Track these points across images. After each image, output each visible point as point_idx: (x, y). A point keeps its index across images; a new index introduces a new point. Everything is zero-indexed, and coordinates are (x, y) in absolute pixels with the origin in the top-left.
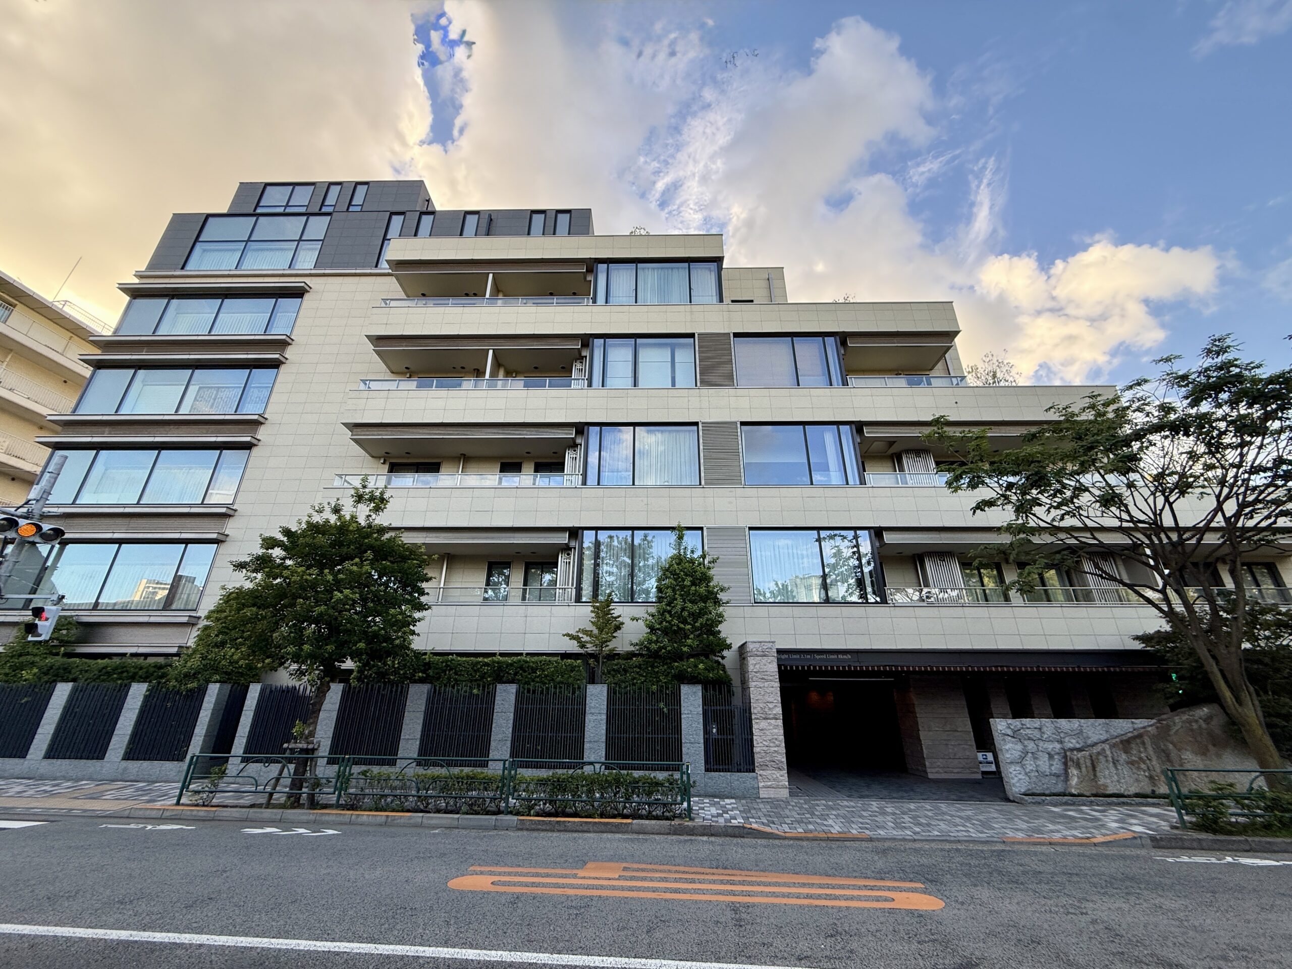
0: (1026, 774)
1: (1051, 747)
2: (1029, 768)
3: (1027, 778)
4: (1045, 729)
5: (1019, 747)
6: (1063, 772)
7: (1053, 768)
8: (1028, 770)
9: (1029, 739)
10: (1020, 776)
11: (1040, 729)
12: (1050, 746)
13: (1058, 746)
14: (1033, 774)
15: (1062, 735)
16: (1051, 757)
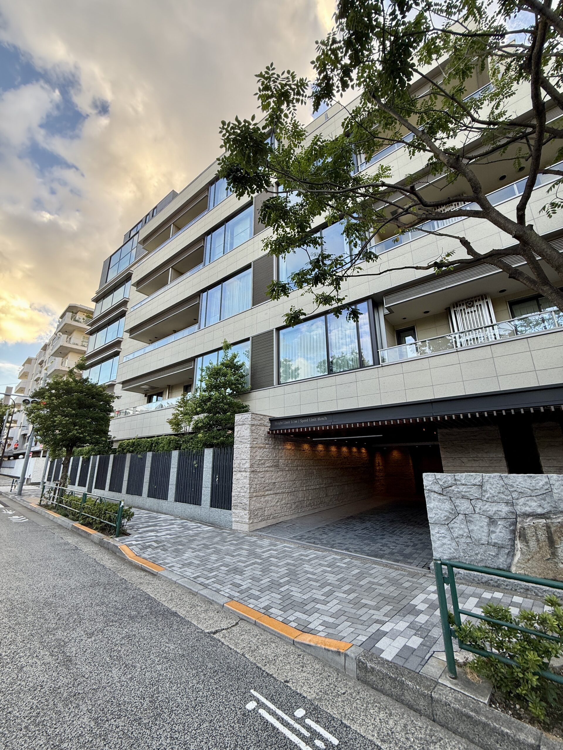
0: (453, 539)
1: (495, 509)
2: (457, 532)
3: (454, 544)
4: (487, 487)
5: (447, 506)
6: (507, 543)
7: (493, 536)
8: (455, 535)
9: (463, 497)
10: (445, 541)
11: (481, 486)
12: (492, 509)
13: (505, 509)
14: (463, 540)
15: (515, 495)
16: (492, 521)
